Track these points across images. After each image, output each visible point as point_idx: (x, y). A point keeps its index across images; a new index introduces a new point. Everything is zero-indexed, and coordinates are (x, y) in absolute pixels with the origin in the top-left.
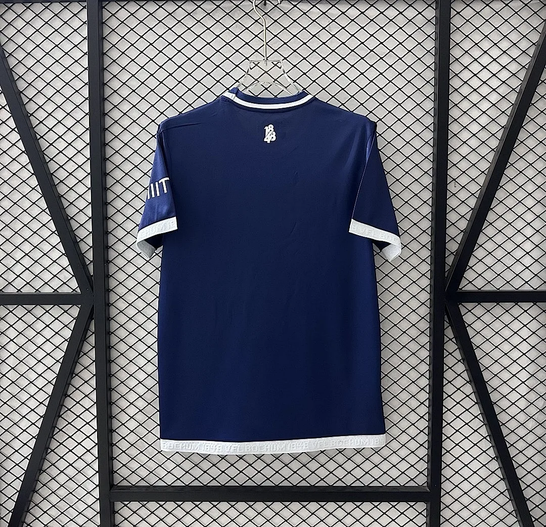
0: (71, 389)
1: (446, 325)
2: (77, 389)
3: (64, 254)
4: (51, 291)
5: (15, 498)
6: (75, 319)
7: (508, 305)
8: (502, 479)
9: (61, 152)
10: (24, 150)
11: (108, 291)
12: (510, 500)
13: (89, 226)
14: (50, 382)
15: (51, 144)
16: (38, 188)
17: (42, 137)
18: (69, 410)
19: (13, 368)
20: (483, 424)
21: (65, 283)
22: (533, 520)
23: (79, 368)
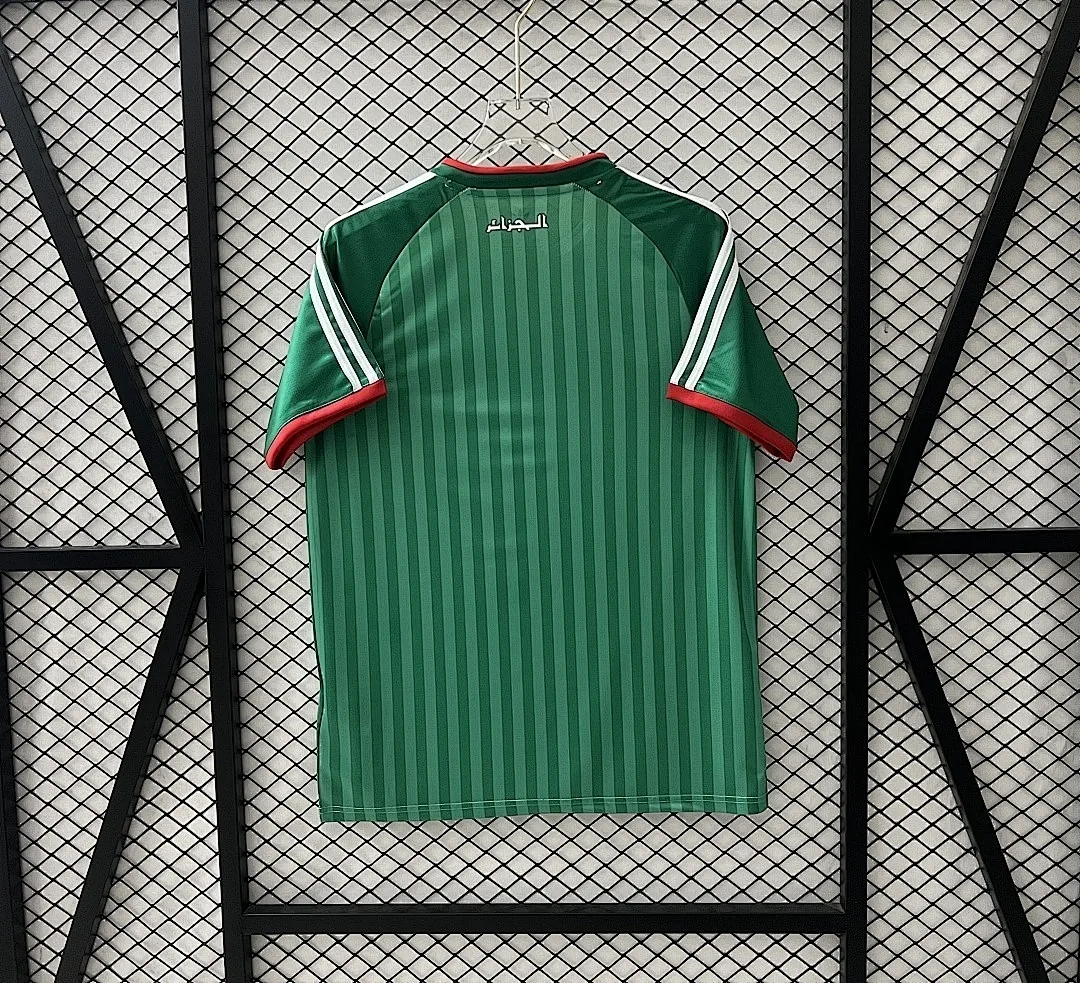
0: (167, 725)
1: (872, 596)
2: (178, 725)
3: (146, 474)
4: (125, 542)
5: (66, 929)
6: (170, 594)
7: (991, 558)
8: (985, 890)
9: (137, 282)
10: (67, 279)
11: (230, 541)
12: (1002, 930)
13: (193, 420)
14: (126, 713)
15: (118, 268)
16: (96, 351)
17: (100, 254)
18: (164, 764)
19: (57, 688)
20: (946, 785)
21: (150, 528)
22: (1047, 967)
23: (180, 686)
